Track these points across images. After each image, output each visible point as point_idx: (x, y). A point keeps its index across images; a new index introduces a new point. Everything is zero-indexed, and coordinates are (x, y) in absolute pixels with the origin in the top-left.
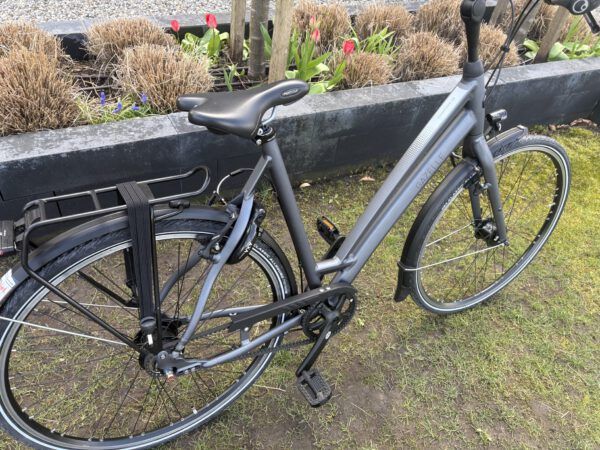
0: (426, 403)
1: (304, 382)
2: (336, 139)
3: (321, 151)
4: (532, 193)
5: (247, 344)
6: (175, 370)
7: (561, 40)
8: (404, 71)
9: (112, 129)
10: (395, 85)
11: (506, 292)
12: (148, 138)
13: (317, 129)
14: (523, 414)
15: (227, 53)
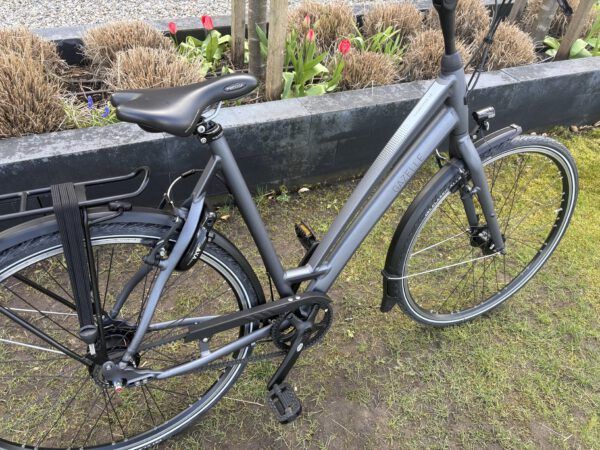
0: (413, 422)
1: (274, 396)
2: (335, 142)
3: (320, 154)
4: (546, 198)
5: (207, 356)
6: (124, 382)
7: (583, 37)
8: (411, 71)
9: (98, 133)
10: (399, 86)
11: (511, 303)
12: (133, 142)
13: (313, 132)
14: (521, 437)
15: (229, 56)
